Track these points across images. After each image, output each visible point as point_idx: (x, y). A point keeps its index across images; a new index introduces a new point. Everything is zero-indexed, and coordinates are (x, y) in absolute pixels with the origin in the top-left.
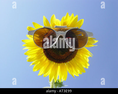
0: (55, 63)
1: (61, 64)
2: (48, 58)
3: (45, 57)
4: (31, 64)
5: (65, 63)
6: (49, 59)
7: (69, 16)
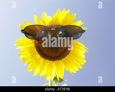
0: (49, 61)
1: (56, 61)
2: (41, 56)
3: (39, 55)
4: (26, 64)
5: (60, 60)
6: (43, 58)
7: (60, 12)
